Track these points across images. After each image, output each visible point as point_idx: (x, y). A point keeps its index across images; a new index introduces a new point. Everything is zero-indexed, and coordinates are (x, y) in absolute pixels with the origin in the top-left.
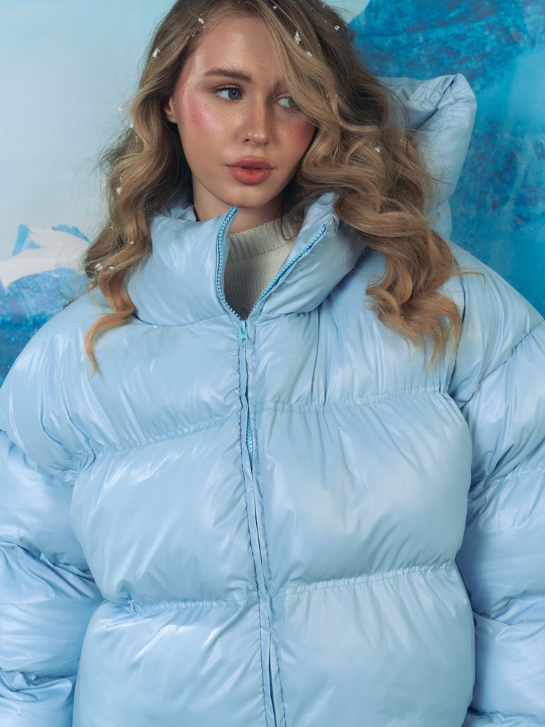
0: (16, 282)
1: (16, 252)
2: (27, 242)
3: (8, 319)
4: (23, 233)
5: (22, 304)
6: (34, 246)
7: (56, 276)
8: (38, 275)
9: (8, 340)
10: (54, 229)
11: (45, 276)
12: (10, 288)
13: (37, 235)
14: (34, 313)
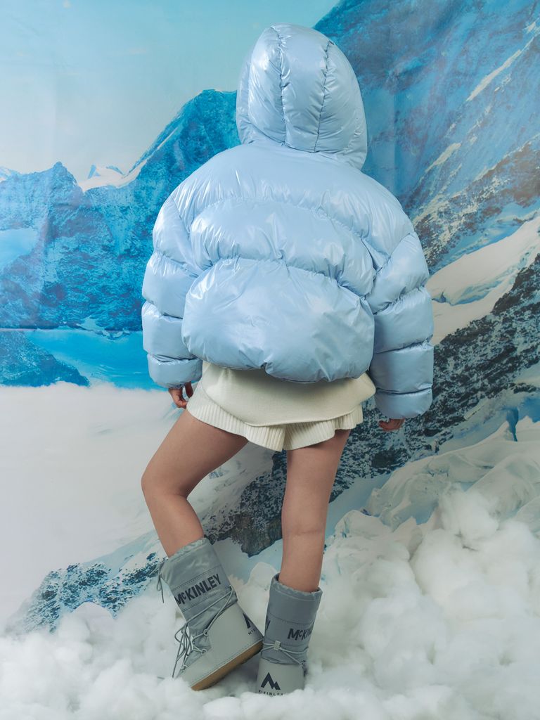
0: (89, 191)
1: (89, 177)
2: (95, 173)
3: (84, 207)
4: (93, 169)
5: (91, 200)
6: (98, 175)
7: (107, 189)
8: (98, 188)
9: (83, 216)
10: (107, 168)
11: (102, 189)
12: (86, 193)
13: (100, 170)
14: (96, 204)
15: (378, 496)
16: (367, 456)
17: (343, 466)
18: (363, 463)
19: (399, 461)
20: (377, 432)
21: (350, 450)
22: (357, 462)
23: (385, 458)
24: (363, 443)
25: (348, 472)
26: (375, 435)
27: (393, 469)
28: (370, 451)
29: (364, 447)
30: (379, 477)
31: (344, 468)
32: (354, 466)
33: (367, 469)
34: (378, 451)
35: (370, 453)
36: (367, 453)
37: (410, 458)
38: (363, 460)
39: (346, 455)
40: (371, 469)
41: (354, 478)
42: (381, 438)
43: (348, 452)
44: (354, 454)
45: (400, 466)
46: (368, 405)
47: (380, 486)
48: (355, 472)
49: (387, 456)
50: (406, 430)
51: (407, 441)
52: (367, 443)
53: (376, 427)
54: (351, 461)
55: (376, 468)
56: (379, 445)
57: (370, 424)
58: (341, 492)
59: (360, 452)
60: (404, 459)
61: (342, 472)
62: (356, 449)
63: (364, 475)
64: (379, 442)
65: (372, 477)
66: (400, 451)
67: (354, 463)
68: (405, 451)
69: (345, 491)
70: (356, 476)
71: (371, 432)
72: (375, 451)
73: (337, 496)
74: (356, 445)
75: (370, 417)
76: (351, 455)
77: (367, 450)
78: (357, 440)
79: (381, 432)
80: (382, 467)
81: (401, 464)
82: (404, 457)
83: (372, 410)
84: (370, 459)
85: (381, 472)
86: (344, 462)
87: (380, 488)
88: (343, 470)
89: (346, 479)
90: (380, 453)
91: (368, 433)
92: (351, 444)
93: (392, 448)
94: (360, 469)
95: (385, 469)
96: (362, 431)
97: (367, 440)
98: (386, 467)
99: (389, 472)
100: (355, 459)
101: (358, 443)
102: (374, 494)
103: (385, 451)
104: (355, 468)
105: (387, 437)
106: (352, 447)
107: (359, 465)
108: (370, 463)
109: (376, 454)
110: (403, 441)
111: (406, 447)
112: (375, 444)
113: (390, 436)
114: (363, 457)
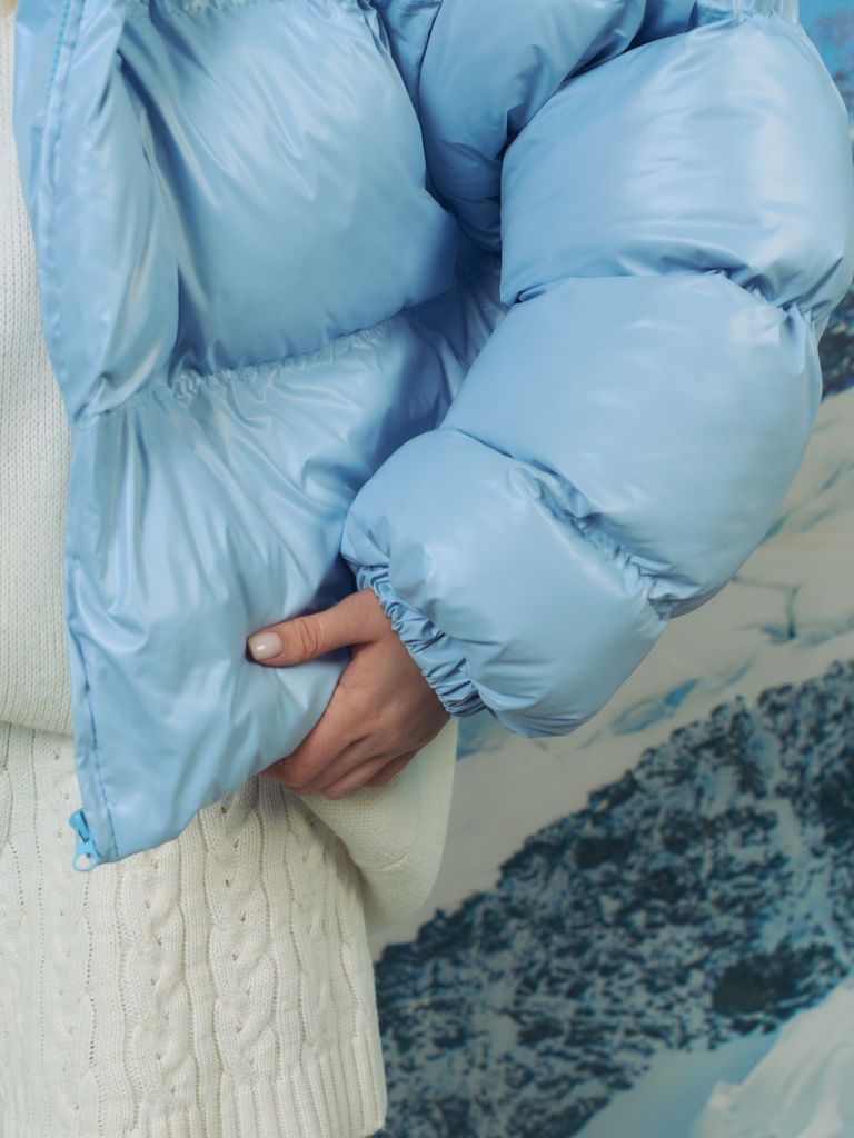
15: (734, 1108)
16: (697, 978)
17: (612, 1013)
18: (681, 1000)
19: (808, 989)
20: (734, 893)
21: (638, 959)
22: (659, 1000)
23: (758, 979)
24: (683, 933)
25: (629, 1032)
26: (724, 905)
27: (785, 1014)
28: (706, 959)
29: (687, 945)
30: (737, 1045)
31: (613, 1021)
32: (651, 1012)
33: (696, 1019)
34: (734, 959)
35: (709, 967)
36: (698, 965)
37: (844, 973)
38: (682, 991)
39: (624, 976)
40: (709, 1021)
41: (648, 1052)
42: (748, 914)
43: (629, 967)
44: (653, 972)
45: (808, 1005)
46: (704, 801)
47: (738, 1074)
48: (655, 1032)
49: (766, 974)
50: (833, 882)
51: (837, 919)
52: (697, 932)
53: (730, 876)
54: (640, 997)
55: (726, 1013)
56: (738, 936)
57: (707, 866)
58: (601, 1103)
59: (672, 962)
60: (823, 980)
61: (607, 1036)
62: (656, 954)
63: (685, 1041)
64: (738, 926)
65: (712, 1047)
66: (811, 954)
67: (650, 1004)
68: (828, 952)
69: (619, 1097)
70: (657, 1044)
71: (712, 894)
72: (726, 959)
73: (589, 1116)
74: (657, 943)
75: (709, 842)
76: (639, 975)
77: (696, 955)
78: (660, 925)
79: (747, 893)
80: (749, 1011)
81: (814, 995)
82: (823, 972)
83: (719, 818)
84: (705, 987)
85: (744, 1028)
86: (616, 1000)
87: (740, 1080)
88: (613, 1029)
89: (621, 1058)
90: (742, 963)
91: (703, 897)
92: (639, 938)
93: (784, 946)
94: (668, 1021)
95: (760, 1016)
96: (681, 892)
97: (699, 921)
98: (759, 1008)
99: (770, 1028)
100: (652, 987)
101: (664, 934)
102: (719, 1100)
103: (762, 959)
104: (655, 1017)
105: (767, 910)
106: (645, 949)
107: (668, 1007)
108: (707, 1000)
109: (730, 971)
110: (822, 918)
111: (831, 937)
112: (725, 934)
113: (781, 905)
114: (681, 979)
